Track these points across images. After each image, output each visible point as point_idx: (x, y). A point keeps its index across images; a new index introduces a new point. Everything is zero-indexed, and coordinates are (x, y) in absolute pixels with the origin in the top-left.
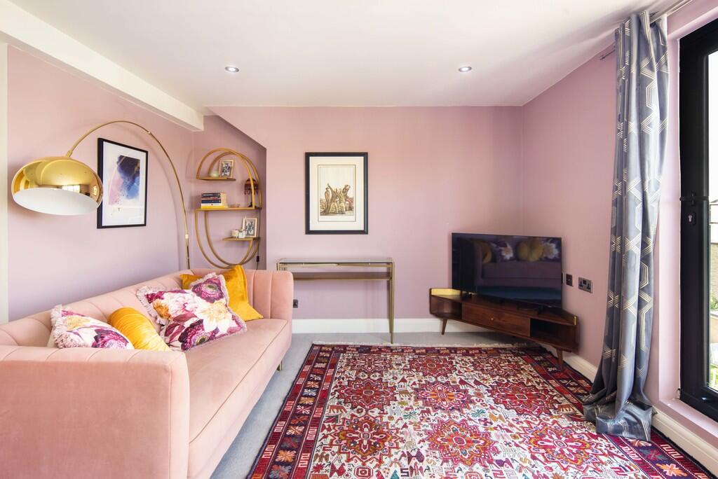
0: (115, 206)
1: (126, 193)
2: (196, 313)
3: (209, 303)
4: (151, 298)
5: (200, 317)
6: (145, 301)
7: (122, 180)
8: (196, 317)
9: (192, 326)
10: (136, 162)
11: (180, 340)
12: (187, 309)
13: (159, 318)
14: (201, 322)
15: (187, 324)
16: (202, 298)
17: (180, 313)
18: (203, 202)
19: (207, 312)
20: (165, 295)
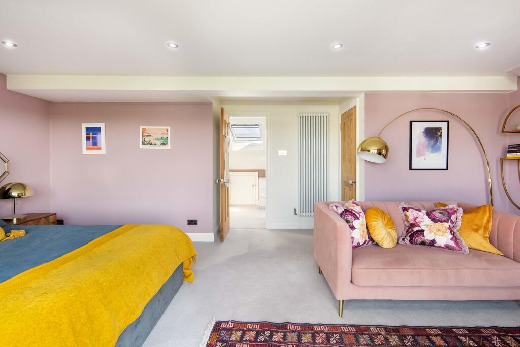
0: (422, 158)
1: (430, 149)
2: (420, 225)
3: (432, 222)
4: (405, 209)
5: (423, 228)
6: (401, 210)
7: (427, 142)
8: (420, 227)
9: (418, 231)
10: (439, 129)
11: (410, 236)
12: (416, 220)
13: (406, 222)
14: (422, 231)
15: (416, 229)
16: (429, 217)
17: (413, 222)
18: (509, 152)
19: (429, 227)
20: (410, 210)
